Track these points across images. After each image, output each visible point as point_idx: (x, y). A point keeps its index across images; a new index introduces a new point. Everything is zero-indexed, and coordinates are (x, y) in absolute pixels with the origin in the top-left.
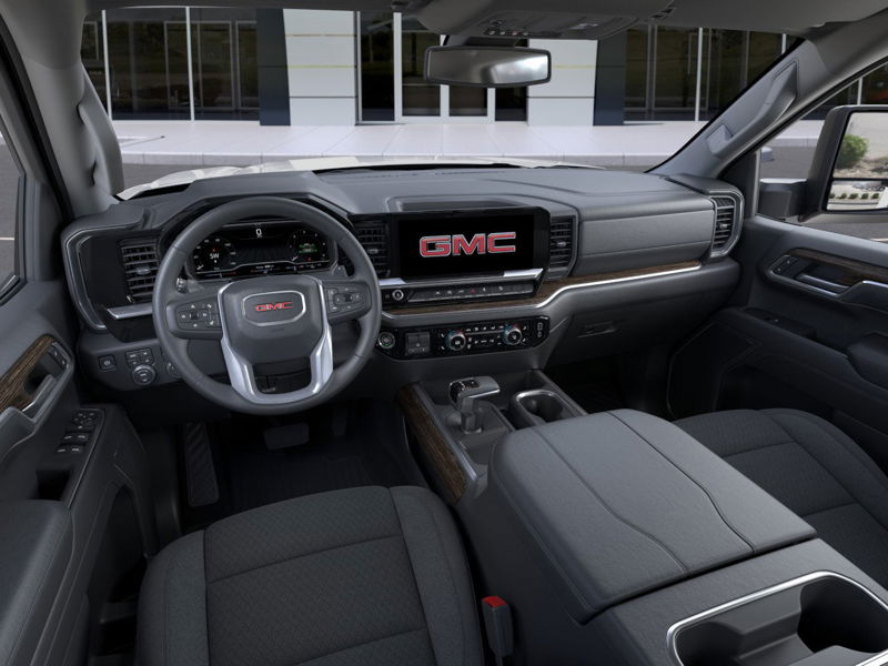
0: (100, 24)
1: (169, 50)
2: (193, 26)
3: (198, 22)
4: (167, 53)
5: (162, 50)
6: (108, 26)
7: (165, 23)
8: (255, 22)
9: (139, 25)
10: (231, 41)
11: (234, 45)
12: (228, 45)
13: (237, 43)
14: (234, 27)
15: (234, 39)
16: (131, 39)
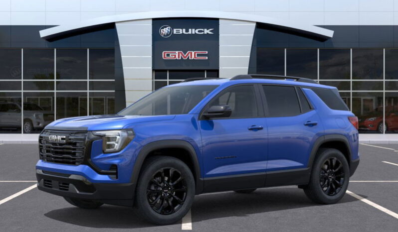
0: (54, 98)
1: (80, 107)
2: (90, 99)
3: (92, 97)
4: (79, 109)
5: (78, 107)
6: (57, 98)
7: (79, 97)
8: (114, 97)
9: (69, 98)
10: (105, 104)
11: (106, 106)
12: (103, 106)
13: (107, 105)
14: (106, 99)
15: (106, 103)
16: (65, 103)
